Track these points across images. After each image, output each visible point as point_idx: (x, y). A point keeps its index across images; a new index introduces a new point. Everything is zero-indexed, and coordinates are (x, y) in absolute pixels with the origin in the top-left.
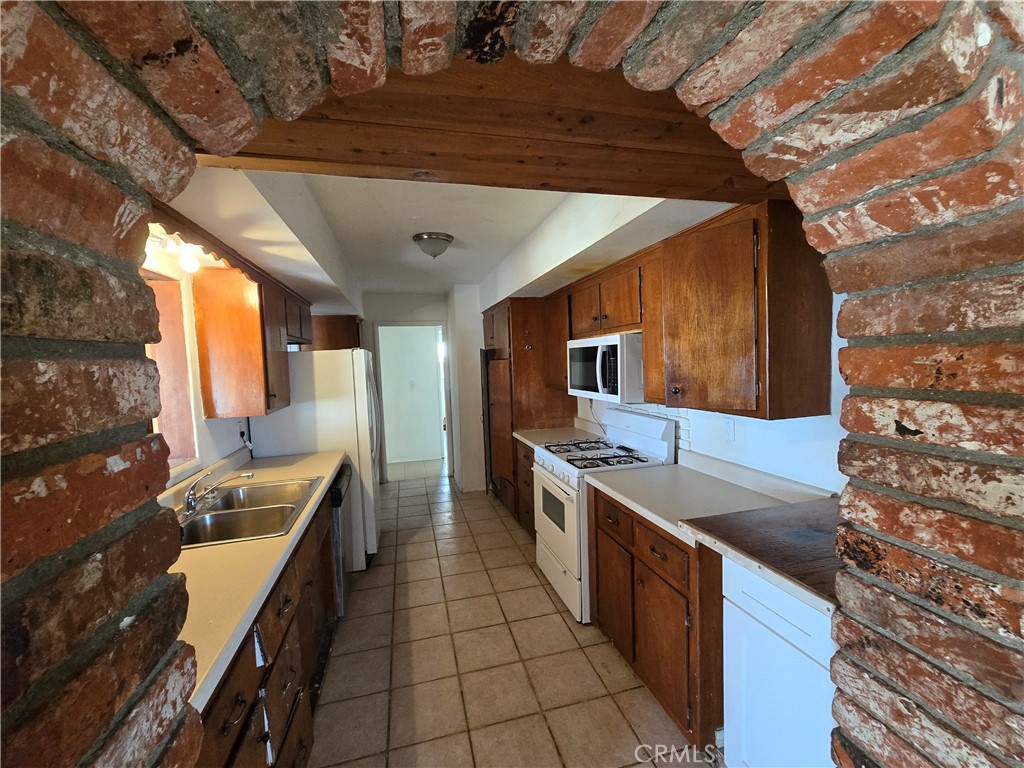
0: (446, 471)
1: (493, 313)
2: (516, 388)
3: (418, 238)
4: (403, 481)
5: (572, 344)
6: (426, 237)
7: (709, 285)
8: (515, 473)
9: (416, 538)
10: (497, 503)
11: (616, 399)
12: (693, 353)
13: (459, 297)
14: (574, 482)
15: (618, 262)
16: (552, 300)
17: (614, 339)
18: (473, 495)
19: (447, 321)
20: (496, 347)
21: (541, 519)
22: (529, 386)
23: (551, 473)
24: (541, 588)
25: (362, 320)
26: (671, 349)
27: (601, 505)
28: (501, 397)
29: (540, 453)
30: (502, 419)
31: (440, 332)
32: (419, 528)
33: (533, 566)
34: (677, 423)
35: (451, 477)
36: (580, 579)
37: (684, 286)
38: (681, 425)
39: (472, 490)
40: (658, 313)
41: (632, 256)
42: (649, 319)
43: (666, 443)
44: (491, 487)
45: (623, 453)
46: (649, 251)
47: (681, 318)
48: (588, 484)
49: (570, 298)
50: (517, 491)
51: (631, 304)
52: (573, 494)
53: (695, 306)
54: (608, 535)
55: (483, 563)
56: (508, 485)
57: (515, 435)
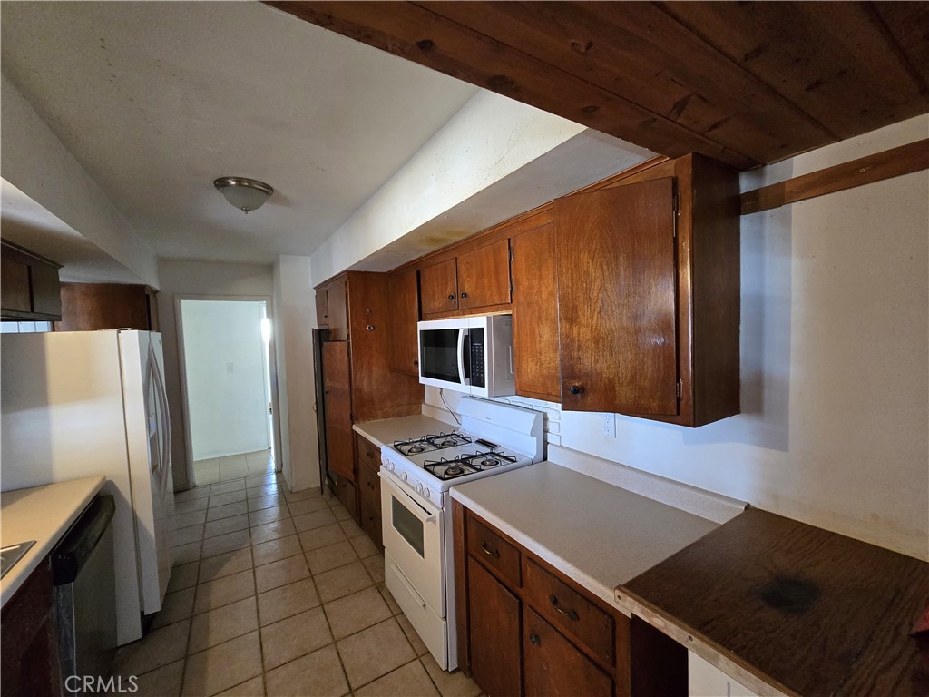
0: (273, 466)
1: (327, 288)
2: (356, 375)
3: (221, 183)
4: (218, 483)
5: (424, 326)
6: (233, 183)
7: (616, 258)
8: (356, 471)
9: (227, 568)
10: (335, 501)
11: (483, 392)
12: (597, 342)
13: (286, 270)
14: (437, 496)
15: (480, 233)
16: (398, 275)
17: (479, 321)
18: (306, 494)
19: (272, 298)
20: (331, 326)
21: (390, 534)
22: (371, 371)
23: (405, 481)
24: (392, 621)
25: (155, 292)
26: (567, 336)
27: (473, 528)
28: (339, 384)
29: (388, 455)
30: (339, 409)
31: (265, 308)
32: (233, 551)
33: (380, 587)
34: (545, 414)
35: (278, 472)
36: (445, 618)
37: (585, 258)
38: (549, 416)
39: (303, 488)
40: (534, 292)
41: (499, 225)
42: (522, 299)
43: (535, 439)
44: (326, 482)
45: (486, 450)
46: (522, 220)
47: (581, 299)
48: (454, 501)
49: (419, 274)
50: (358, 493)
51: (498, 282)
52: (436, 513)
53: (598, 283)
54: (483, 566)
55: (318, 595)
56: (349, 486)
57: (355, 428)
